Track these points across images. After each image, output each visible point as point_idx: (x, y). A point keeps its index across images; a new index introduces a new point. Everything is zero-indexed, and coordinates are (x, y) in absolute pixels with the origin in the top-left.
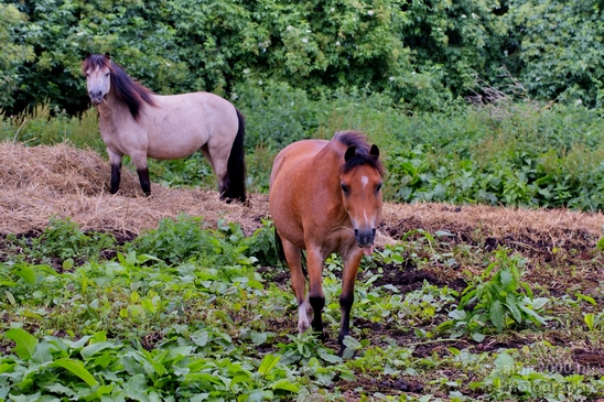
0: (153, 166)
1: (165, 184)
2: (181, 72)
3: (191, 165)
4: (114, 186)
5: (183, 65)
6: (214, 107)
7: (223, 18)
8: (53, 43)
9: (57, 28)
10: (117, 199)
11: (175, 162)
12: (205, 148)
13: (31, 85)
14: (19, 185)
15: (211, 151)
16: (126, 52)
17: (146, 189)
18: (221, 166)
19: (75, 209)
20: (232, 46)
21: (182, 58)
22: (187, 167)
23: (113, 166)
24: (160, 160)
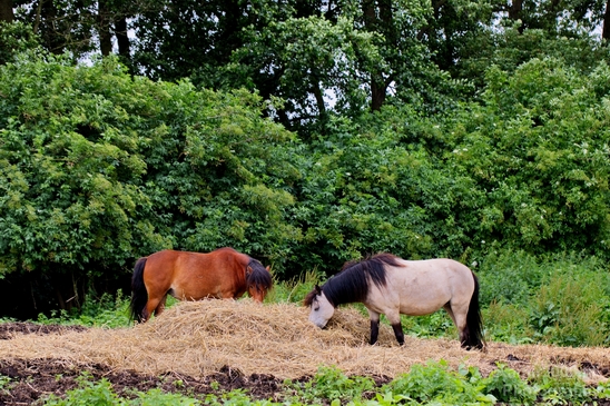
0: (405, 321)
1: (414, 335)
2: (427, 243)
3: (435, 319)
4: (373, 338)
5: (429, 238)
6: (455, 271)
7: (461, 198)
8: (317, 220)
9: (320, 207)
10: (375, 348)
11: (421, 317)
12: (448, 306)
13: (299, 256)
14: (292, 339)
15: (453, 307)
16: (381, 226)
17: (400, 340)
18: (461, 320)
19: (340, 358)
20: (468, 220)
21: (428, 233)
22: (432, 321)
23: (372, 322)
24: (409, 315)
